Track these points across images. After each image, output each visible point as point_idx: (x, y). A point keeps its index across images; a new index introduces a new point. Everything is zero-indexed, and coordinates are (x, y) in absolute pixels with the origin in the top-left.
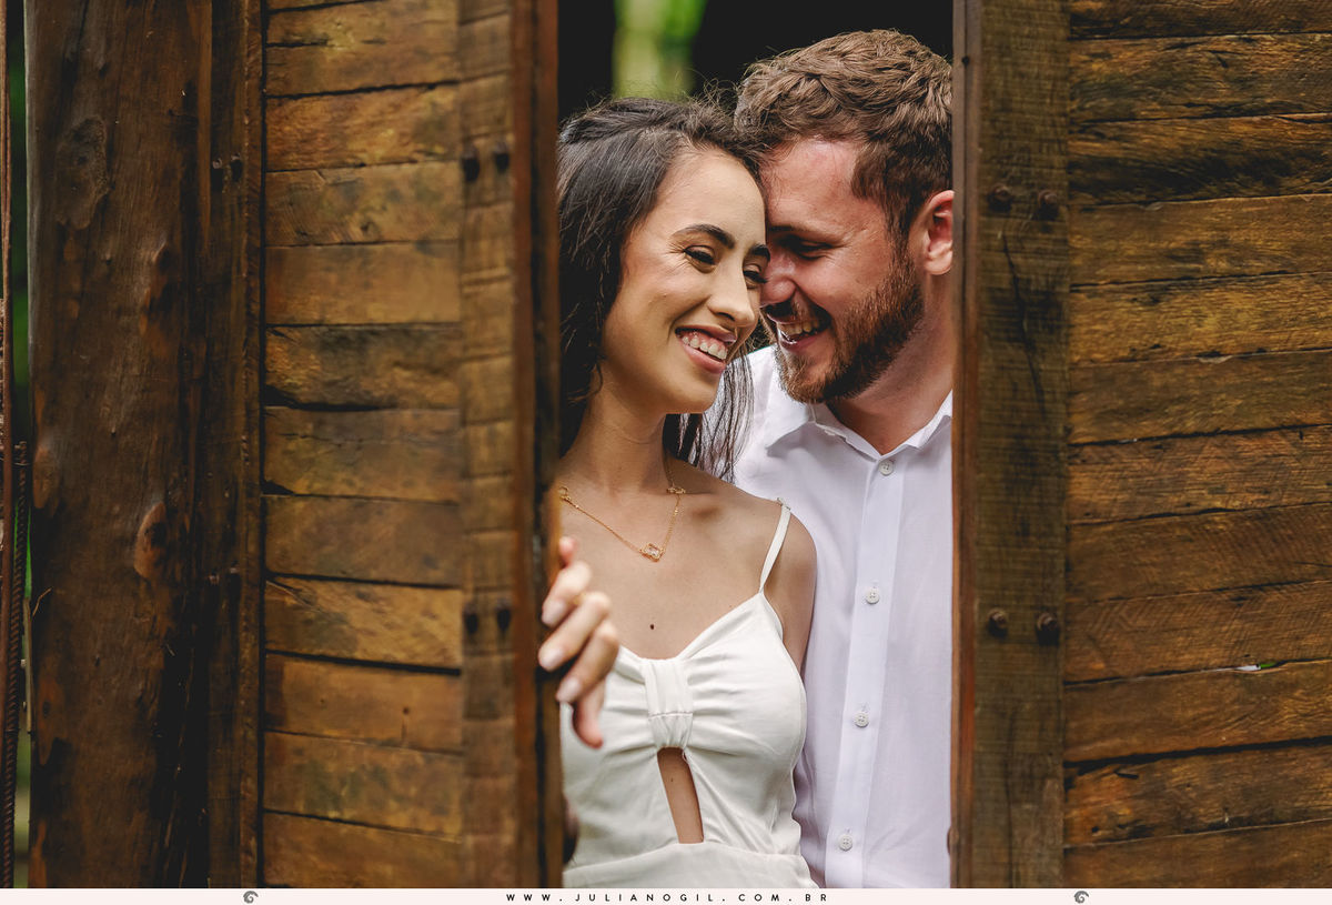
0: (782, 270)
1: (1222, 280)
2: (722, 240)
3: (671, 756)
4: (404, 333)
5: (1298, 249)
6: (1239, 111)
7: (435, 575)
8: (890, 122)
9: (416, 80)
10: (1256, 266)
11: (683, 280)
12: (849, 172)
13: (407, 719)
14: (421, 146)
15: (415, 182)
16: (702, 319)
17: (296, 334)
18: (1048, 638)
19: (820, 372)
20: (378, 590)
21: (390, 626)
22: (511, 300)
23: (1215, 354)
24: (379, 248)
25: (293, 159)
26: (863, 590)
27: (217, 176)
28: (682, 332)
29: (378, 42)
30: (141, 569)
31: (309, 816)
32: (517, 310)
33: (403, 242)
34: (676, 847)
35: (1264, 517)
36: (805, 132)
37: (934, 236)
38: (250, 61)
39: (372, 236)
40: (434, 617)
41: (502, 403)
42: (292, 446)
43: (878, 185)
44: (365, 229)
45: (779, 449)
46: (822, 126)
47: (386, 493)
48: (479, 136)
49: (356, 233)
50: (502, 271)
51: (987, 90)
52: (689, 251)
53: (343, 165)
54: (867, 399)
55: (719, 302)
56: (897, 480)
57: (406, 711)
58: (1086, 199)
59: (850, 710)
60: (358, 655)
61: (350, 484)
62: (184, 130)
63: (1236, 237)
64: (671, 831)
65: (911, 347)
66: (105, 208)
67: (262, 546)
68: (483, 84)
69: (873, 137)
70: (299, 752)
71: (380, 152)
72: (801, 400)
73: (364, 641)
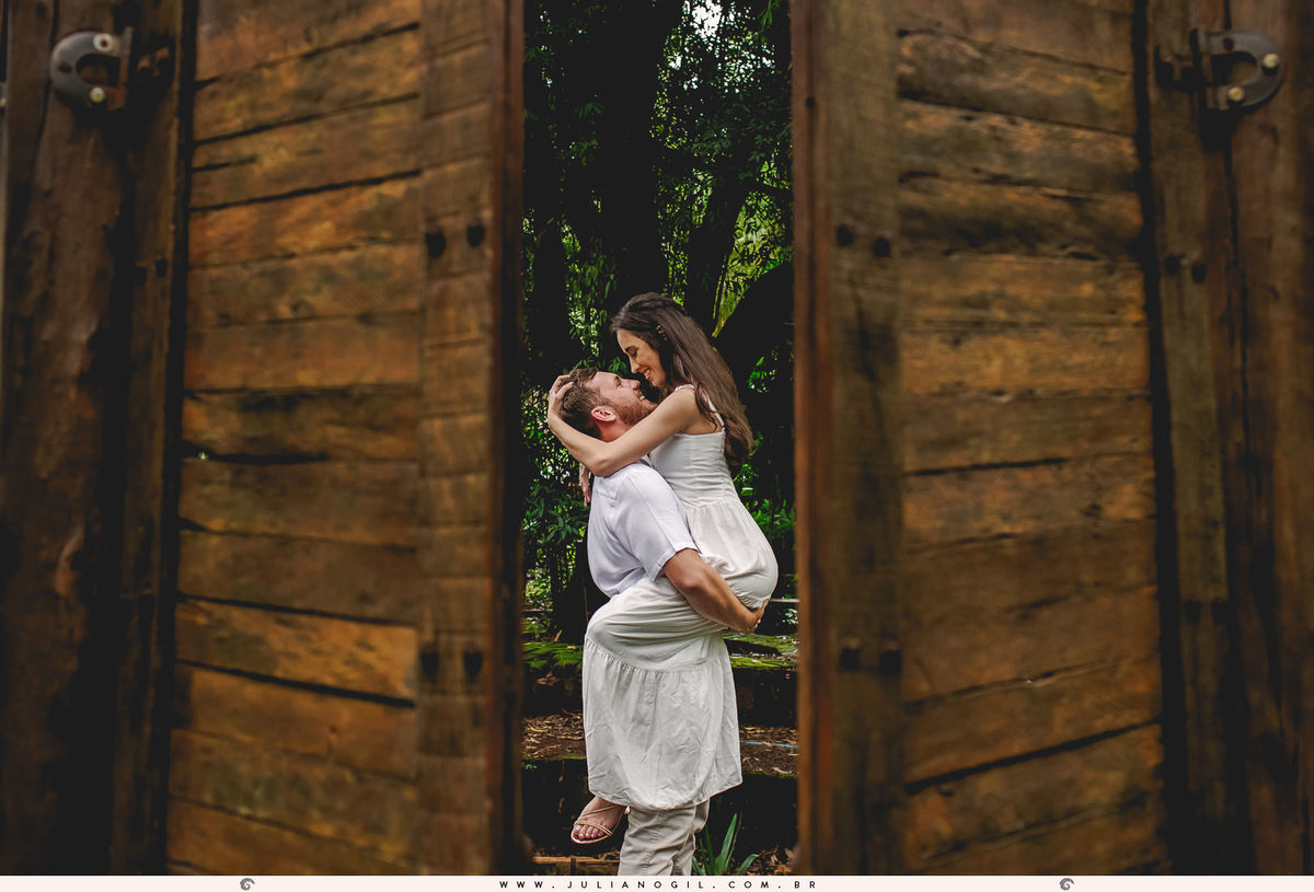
1: (1001, 328)
4: (339, 395)
5: (1051, 307)
6: (1007, 181)
7: (371, 611)
9: (360, 177)
10: (1025, 317)
13: (333, 738)
14: (363, 234)
15: (356, 265)
17: (216, 399)
20: (303, 619)
21: (317, 652)
22: (487, 361)
23: (1000, 393)
24: (312, 325)
25: (215, 257)
29: (315, 152)
30: (61, 589)
31: (218, 808)
32: (494, 370)
33: (341, 316)
39: (303, 312)
40: (370, 648)
41: (474, 458)
42: (208, 490)
44: (295, 308)
47: (314, 534)
48: (447, 215)
49: (284, 311)
50: (475, 333)
53: (270, 257)
57: (334, 730)
60: (279, 674)
61: (273, 524)
63: (1011, 290)
66: (44, 300)
68: (451, 169)
70: (207, 750)
71: (312, 244)
73: (285, 662)
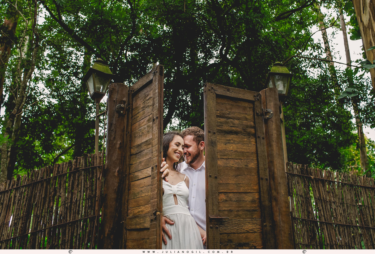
0: (186, 149)
1: (232, 143)
2: (179, 144)
3: (175, 195)
4: (146, 142)
5: (240, 141)
6: (233, 127)
7: (148, 166)
8: (196, 134)
10: (236, 142)
11: (175, 147)
12: (192, 138)
13: (145, 184)
14: (148, 122)
16: (177, 151)
17: (134, 147)
18: (216, 178)
19: (190, 160)
20: (142, 170)
21: (143, 174)
23: (232, 150)
24: (143, 134)
25: (134, 130)
26: (193, 184)
27: (126, 134)
28: (175, 153)
30: (116, 175)
34: (175, 205)
35: (238, 168)
36: (188, 134)
37: (201, 146)
38: (130, 121)
40: (148, 171)
42: (133, 159)
43: (195, 140)
45: (185, 170)
46: (190, 134)
47: (143, 160)
48: (155, 116)
51: (208, 120)
52: (176, 144)
54: (194, 164)
55: (179, 150)
56: (197, 173)
58: (218, 133)
59: (192, 196)
60: (140, 178)
61: (139, 160)
62: (123, 131)
63: (234, 139)
64: (174, 203)
65: (199, 158)
66: (114, 138)
67: (129, 171)
68: (155, 111)
69: (195, 135)
70: (132, 192)
72: (187, 164)
